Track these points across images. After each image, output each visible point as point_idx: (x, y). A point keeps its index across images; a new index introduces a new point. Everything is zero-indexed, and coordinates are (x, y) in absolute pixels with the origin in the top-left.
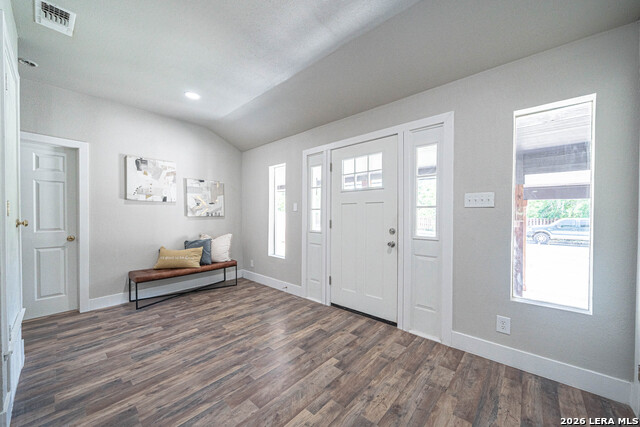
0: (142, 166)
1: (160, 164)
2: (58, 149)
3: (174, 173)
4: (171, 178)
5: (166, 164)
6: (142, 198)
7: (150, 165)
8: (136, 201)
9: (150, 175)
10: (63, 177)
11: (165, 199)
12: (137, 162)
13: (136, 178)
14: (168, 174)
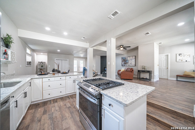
0: (180, 55)
1: (185, 54)
2: (165, 55)
3: (189, 55)
4: (189, 56)
5: (187, 53)
6: (180, 61)
7: (182, 54)
8: (179, 62)
9: (182, 56)
10: (166, 59)
11: (186, 61)
12: (179, 55)
13: (179, 58)
14: (187, 56)
